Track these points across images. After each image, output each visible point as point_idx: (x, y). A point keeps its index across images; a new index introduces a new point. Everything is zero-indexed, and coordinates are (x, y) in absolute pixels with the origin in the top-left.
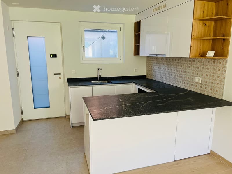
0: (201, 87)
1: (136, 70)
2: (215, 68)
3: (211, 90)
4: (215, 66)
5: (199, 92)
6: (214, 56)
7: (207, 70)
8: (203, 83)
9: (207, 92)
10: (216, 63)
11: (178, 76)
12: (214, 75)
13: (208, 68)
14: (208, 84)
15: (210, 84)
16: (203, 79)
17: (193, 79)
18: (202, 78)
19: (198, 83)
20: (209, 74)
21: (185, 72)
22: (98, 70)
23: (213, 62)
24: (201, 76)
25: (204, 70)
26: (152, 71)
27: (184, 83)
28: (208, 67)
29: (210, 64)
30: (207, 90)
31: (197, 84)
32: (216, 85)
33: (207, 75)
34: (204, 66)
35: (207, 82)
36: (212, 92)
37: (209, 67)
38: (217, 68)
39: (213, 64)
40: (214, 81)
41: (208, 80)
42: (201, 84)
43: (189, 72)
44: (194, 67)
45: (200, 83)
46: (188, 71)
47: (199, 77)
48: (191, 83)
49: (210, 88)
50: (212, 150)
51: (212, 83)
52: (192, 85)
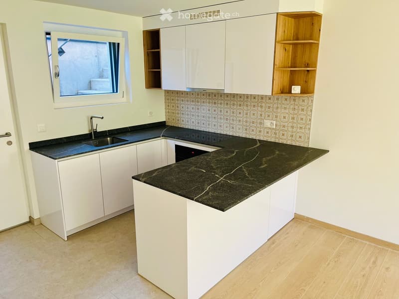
0: (275, 134)
1: (151, 113)
2: (296, 107)
3: (292, 136)
4: (297, 105)
5: (273, 140)
6: (301, 93)
7: (283, 111)
8: (278, 128)
9: (285, 139)
10: (297, 100)
11: (233, 120)
12: (295, 116)
13: (285, 108)
14: (286, 129)
15: (290, 129)
16: (278, 123)
17: (261, 123)
18: (276, 122)
19: (270, 128)
20: (287, 116)
21: (247, 114)
22: (91, 118)
23: (292, 100)
24: (274, 119)
25: (279, 110)
26: (178, 113)
27: (246, 130)
28: (285, 106)
29: (288, 102)
30: (285, 137)
31: (270, 131)
32: (298, 130)
33: (284, 117)
34: (279, 106)
35: (284, 126)
36: (294, 138)
37: (288, 106)
38: (298, 107)
39: (292, 102)
40: (295, 125)
41: (286, 124)
42: (275, 129)
43: (254, 114)
44: (261, 107)
45: (273, 129)
46: (252, 112)
47: (272, 119)
48: (258, 129)
49: (290, 133)
50: (297, 213)
51: (292, 127)
52: (260, 131)
